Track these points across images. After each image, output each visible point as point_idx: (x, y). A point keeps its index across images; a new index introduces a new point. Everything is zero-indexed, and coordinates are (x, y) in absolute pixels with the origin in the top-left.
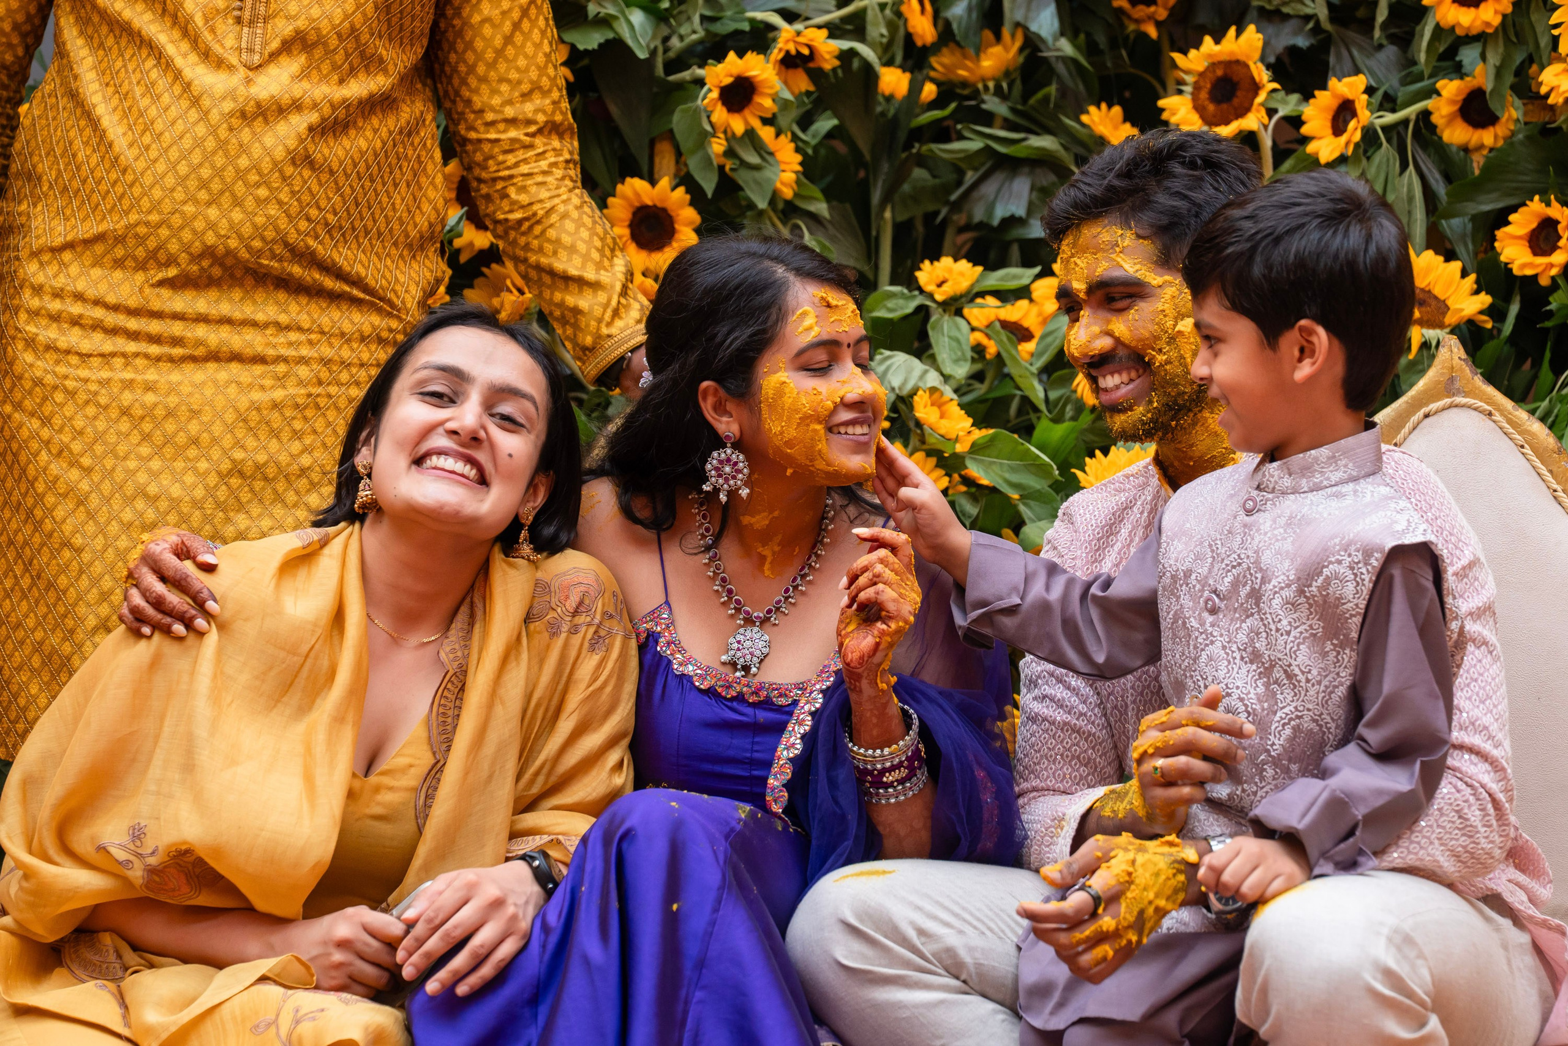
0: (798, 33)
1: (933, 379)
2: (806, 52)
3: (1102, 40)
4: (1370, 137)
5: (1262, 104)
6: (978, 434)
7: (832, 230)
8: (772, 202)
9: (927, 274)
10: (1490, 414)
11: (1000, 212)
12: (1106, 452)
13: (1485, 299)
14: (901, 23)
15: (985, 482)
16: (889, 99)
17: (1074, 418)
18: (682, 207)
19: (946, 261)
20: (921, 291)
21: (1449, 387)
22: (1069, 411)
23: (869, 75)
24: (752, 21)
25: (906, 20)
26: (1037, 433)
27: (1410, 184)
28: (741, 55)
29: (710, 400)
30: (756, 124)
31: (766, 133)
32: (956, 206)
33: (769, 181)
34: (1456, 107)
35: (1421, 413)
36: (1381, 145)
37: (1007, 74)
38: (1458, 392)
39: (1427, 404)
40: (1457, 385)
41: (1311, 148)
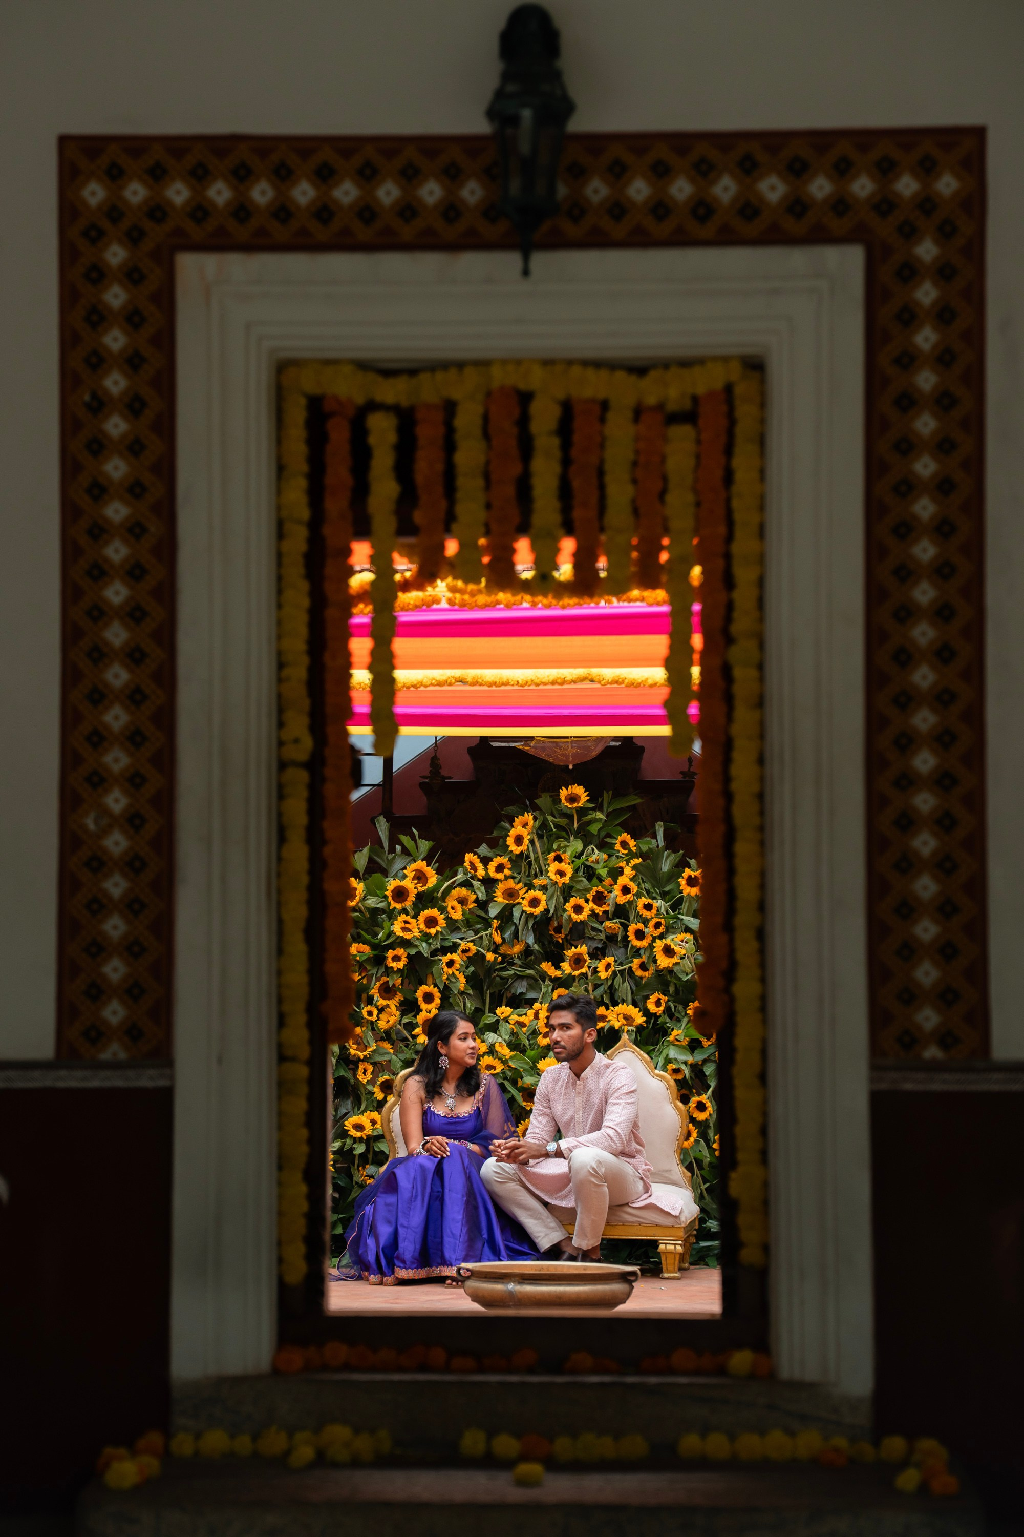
0: (466, 944)
1: (500, 1040)
2: (468, 949)
3: (546, 943)
4: (614, 973)
5: (587, 966)
6: (512, 1053)
7: (473, 998)
8: (458, 992)
9: (499, 1011)
10: (634, 1052)
11: (519, 991)
12: (544, 1059)
13: (644, 1019)
14: (492, 939)
15: (513, 1067)
16: (489, 961)
17: (537, 1049)
18: (436, 993)
19: (504, 1007)
20: (497, 1016)
21: (625, 1046)
22: (536, 1047)
23: (484, 956)
24: (453, 942)
25: (493, 939)
26: (527, 1054)
27: (627, 985)
28: (451, 954)
29: (440, 1045)
30: (455, 971)
31: (457, 973)
32: (507, 989)
33: (457, 986)
34: (638, 966)
35: (617, 1052)
36: (618, 975)
37: (521, 952)
38: (626, 1047)
39: (619, 1050)
40: (626, 1045)
41: (599, 975)
